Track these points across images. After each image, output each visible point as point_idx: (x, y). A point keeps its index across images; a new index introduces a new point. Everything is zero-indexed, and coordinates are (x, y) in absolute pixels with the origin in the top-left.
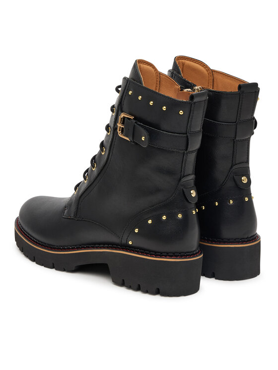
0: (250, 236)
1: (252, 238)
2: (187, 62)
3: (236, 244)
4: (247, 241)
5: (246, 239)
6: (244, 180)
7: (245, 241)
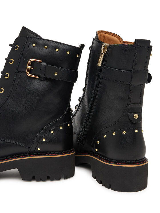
0: (138, 159)
1: (140, 161)
2: (107, 35)
3: (127, 165)
4: (136, 163)
5: (135, 161)
6: (136, 116)
7: (134, 163)
